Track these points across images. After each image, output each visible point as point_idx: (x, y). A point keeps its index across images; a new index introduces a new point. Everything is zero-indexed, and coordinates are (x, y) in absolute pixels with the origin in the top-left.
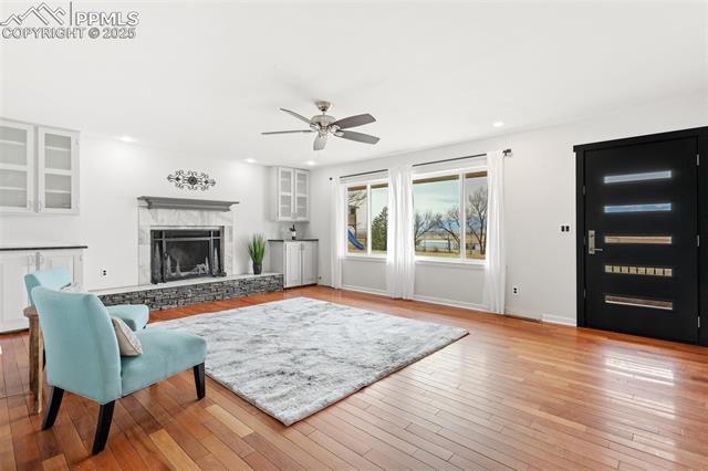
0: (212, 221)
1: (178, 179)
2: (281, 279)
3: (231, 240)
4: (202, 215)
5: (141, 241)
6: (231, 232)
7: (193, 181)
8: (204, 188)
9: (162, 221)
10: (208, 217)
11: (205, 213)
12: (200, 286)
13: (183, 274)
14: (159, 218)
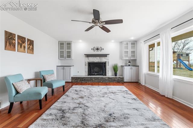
0: (103, 60)
1: (94, 49)
2: (123, 78)
3: (108, 65)
4: (100, 58)
5: (85, 65)
6: (108, 63)
7: (98, 49)
8: (101, 51)
9: (90, 60)
10: (102, 59)
11: (101, 58)
12: (96, 78)
13: (96, 74)
14: (89, 59)
